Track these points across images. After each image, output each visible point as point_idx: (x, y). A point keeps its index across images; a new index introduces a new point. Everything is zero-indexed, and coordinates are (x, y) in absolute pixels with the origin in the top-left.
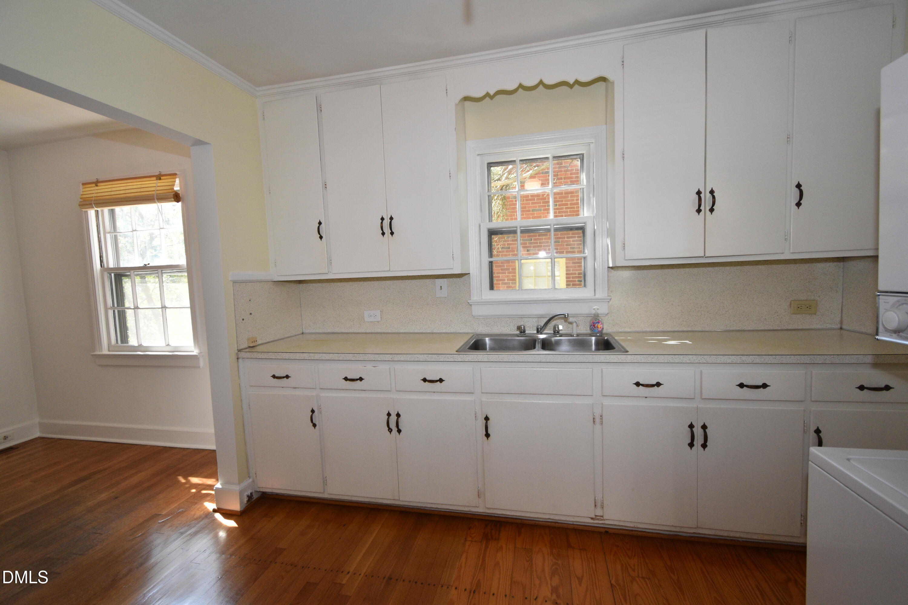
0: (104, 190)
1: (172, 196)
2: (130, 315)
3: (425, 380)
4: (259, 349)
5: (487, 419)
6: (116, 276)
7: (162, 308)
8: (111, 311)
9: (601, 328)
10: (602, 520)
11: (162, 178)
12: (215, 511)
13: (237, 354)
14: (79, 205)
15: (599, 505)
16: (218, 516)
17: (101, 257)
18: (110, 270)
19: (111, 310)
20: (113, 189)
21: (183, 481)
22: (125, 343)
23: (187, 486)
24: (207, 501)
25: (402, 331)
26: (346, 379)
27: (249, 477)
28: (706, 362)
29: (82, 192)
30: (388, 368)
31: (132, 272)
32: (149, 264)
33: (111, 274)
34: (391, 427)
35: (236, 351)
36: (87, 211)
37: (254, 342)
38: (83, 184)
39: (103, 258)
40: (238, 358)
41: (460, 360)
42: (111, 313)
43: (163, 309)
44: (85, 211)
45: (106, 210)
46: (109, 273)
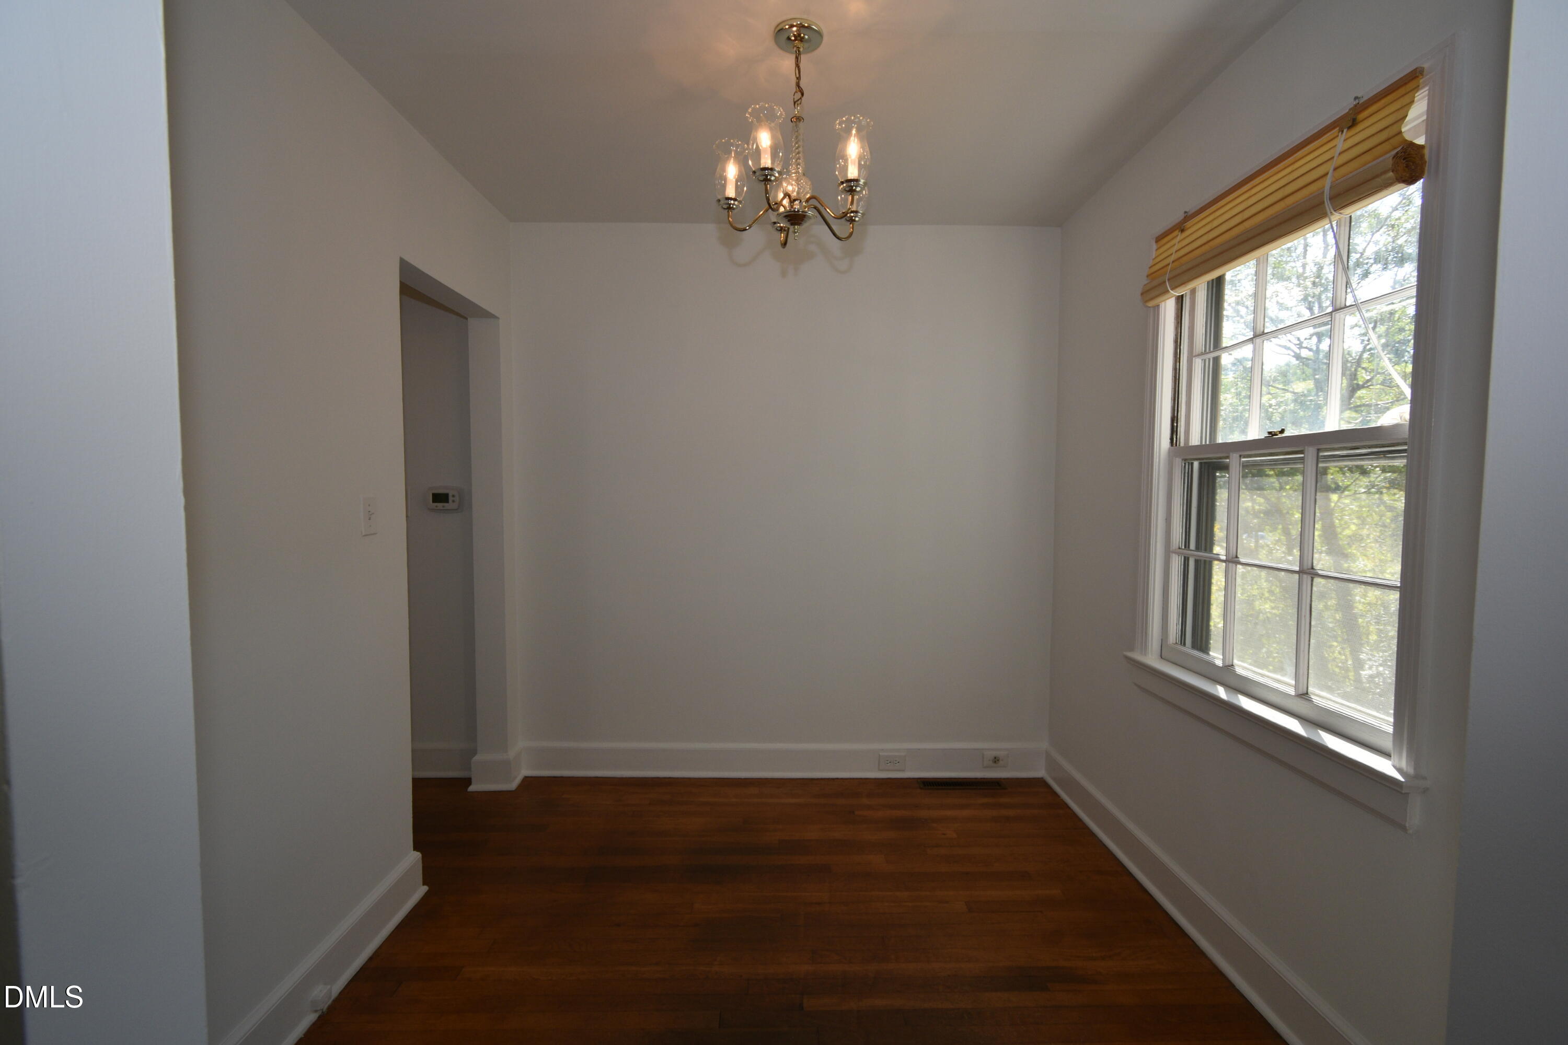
1: (1390, 164)
2: (1219, 575)
6: (1203, 469)
7: (1301, 572)
8: (1177, 559)
11: (1360, 117)
17: (1174, 419)
18: (1190, 454)
19: (1177, 556)
20: (1218, 221)
22: (1200, 652)
31: (1241, 455)
32: (1282, 431)
33: (1192, 464)
39: (1177, 423)
42: (1176, 563)
43: (1305, 576)
45: (1201, 290)
46: (1185, 460)
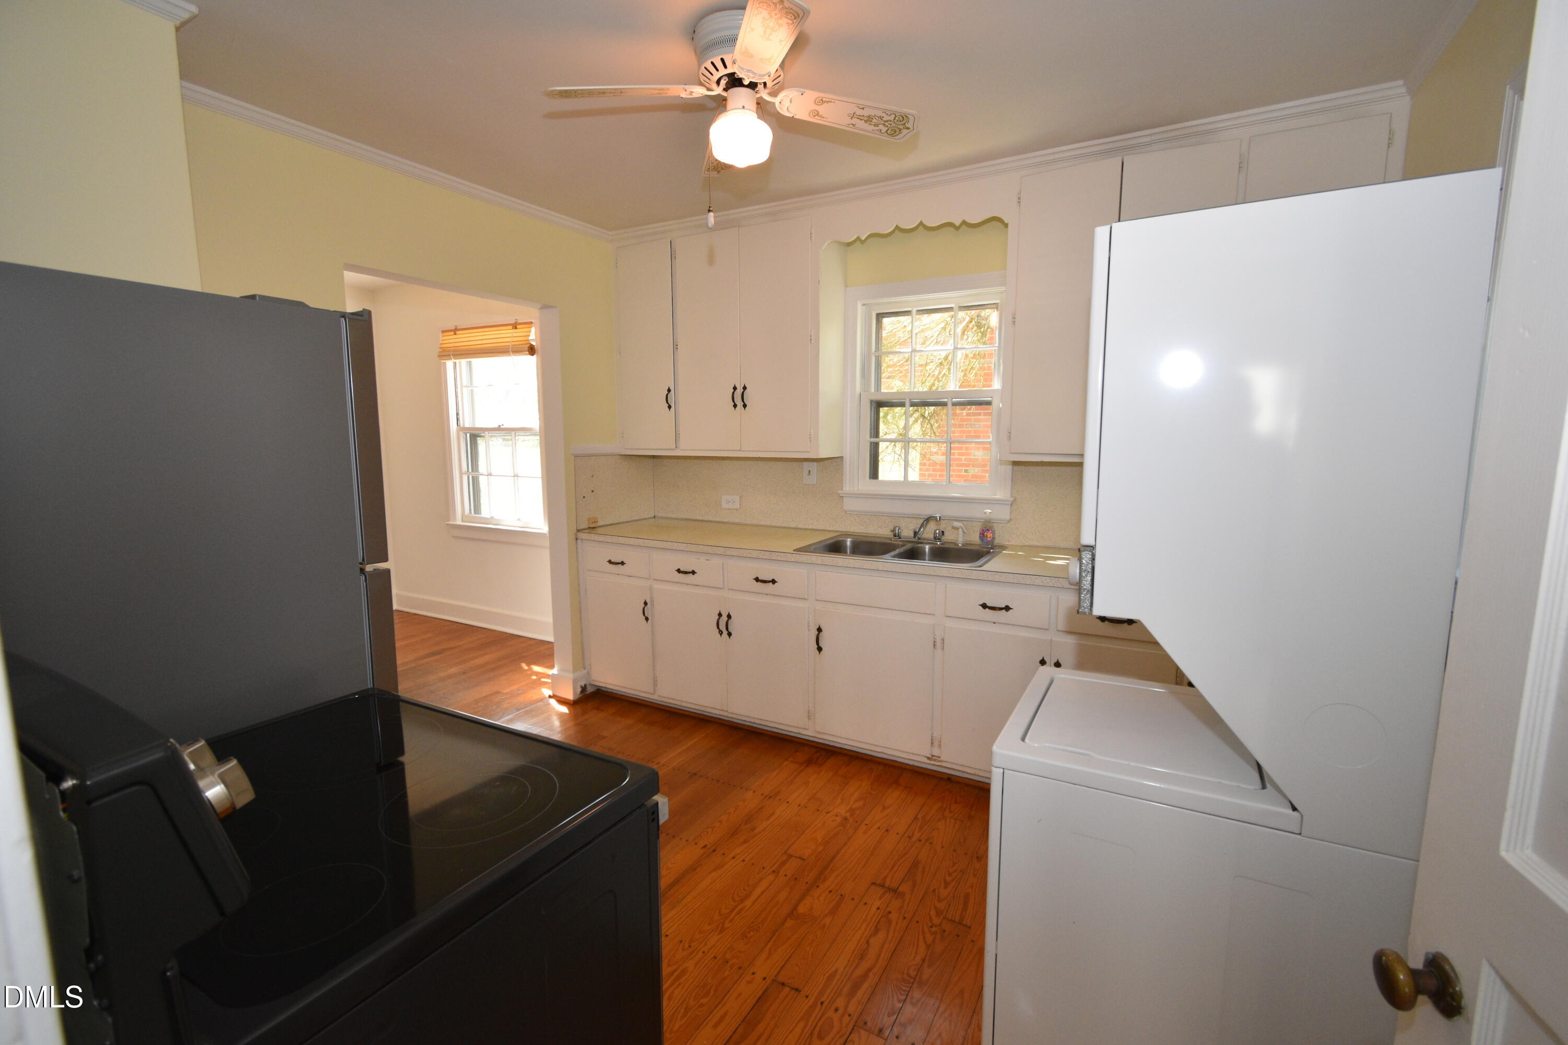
0: (465, 339)
1: (527, 349)
2: (483, 480)
3: (757, 580)
4: (600, 530)
5: (819, 630)
6: (471, 437)
7: (514, 476)
8: (465, 476)
9: (990, 538)
10: (939, 761)
11: (518, 327)
12: (550, 697)
13: (576, 535)
14: (439, 356)
15: (936, 743)
16: (553, 702)
17: (457, 414)
18: (465, 430)
20: (471, 339)
21: (526, 668)
22: (478, 514)
23: (529, 672)
24: (546, 688)
25: (763, 523)
26: (679, 571)
27: (584, 668)
28: (1061, 586)
29: (442, 340)
30: (721, 562)
31: (487, 433)
32: (503, 425)
33: (467, 434)
34: (721, 628)
35: (576, 531)
36: (445, 363)
37: (595, 522)
38: (443, 332)
39: (459, 416)
40: (577, 539)
41: (793, 560)
42: (465, 478)
44: (443, 363)
45: (463, 362)
46: (464, 433)
